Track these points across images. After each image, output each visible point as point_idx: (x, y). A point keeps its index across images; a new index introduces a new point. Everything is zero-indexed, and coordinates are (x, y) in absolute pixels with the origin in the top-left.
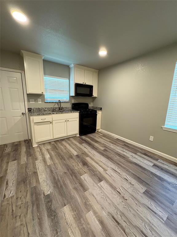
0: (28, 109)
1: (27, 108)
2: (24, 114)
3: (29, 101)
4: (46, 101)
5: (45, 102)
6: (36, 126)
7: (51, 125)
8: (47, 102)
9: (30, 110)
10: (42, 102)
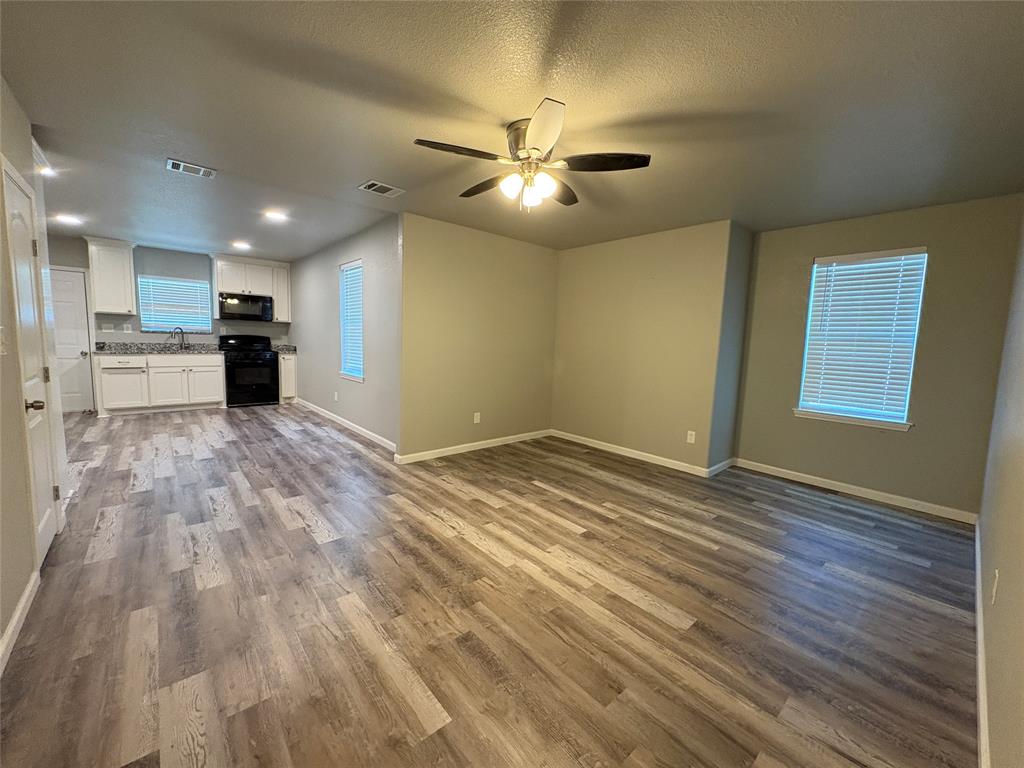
0: (97, 344)
1: (95, 341)
2: (86, 354)
3: (99, 327)
4: (143, 329)
5: (142, 332)
6: (106, 376)
7: (144, 376)
8: (147, 332)
9: (101, 347)
10: (133, 330)
